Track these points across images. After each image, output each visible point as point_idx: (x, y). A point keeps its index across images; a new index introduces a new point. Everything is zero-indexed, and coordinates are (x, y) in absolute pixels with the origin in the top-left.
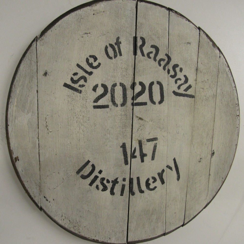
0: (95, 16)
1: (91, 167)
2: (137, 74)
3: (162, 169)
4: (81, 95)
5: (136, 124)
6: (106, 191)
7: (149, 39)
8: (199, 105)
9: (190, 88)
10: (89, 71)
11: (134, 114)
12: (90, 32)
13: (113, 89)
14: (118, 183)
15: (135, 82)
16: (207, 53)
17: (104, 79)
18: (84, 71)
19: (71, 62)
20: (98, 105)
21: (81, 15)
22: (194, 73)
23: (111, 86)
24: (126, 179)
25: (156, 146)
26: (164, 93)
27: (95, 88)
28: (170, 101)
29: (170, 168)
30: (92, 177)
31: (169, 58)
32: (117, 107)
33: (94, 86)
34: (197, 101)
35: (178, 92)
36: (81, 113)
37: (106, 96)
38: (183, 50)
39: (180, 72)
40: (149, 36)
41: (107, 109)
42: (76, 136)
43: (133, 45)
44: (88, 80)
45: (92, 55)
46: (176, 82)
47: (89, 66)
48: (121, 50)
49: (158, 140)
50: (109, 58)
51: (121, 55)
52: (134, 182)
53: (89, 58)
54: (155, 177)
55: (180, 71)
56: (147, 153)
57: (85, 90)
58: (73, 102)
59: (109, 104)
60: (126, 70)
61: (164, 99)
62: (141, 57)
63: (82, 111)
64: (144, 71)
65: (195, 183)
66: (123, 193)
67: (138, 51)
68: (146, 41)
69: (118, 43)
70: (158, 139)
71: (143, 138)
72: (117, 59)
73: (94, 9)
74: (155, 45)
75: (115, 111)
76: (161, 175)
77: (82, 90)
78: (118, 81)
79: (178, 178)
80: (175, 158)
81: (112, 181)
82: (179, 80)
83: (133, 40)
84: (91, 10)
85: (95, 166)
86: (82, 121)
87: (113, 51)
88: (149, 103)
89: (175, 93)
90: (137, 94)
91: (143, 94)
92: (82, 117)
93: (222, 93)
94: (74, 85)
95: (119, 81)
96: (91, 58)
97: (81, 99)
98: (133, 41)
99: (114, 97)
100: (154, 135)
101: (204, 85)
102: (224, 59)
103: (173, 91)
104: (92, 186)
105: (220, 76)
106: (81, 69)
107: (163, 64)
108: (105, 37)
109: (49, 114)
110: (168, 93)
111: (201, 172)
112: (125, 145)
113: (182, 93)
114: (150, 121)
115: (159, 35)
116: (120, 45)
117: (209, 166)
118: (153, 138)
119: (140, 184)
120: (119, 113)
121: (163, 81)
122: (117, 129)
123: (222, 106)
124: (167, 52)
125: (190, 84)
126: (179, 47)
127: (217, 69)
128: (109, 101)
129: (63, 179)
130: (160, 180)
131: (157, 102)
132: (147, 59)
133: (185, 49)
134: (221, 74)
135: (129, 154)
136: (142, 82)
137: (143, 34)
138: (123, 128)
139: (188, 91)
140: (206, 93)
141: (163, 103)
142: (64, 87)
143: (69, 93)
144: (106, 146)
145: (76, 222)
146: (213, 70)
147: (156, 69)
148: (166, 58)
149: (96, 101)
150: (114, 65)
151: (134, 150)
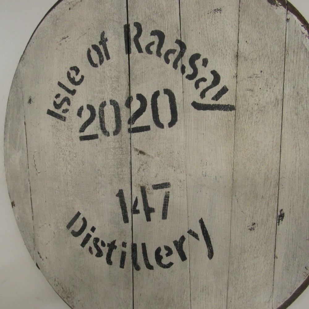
0: (71, 10)
1: (82, 221)
3: (181, 236)
4: (66, 123)
5: (135, 161)
6: (101, 257)
7: (146, 23)
8: (244, 122)
9: (225, 93)
10: (72, 89)
11: (132, 146)
12: (68, 35)
13: (102, 110)
14: (116, 249)
15: (131, 95)
16: (258, 19)
17: (90, 98)
18: (66, 90)
19: (52, 81)
20: (85, 135)
21: (56, 15)
22: (233, 65)
23: (99, 106)
24: (126, 243)
25: (168, 197)
26: (176, 107)
27: (80, 112)
28: (188, 121)
29: (195, 236)
30: (84, 235)
31: (183, 46)
32: (108, 137)
33: (79, 110)
34: (241, 116)
35: (202, 103)
36: (67, 147)
37: (94, 121)
38: (208, 26)
39: (204, 67)
40: (147, 19)
41: (96, 141)
42: (63, 179)
43: (124, 38)
44: (71, 102)
45: (72, 66)
46: (197, 86)
47: (71, 82)
48: (108, 50)
49: (171, 187)
50: (93, 66)
51: (108, 58)
52: (137, 250)
53: (70, 71)
54: (171, 247)
55: (203, 65)
56: (155, 208)
57: (69, 116)
58: (58, 133)
59: (98, 134)
60: (117, 80)
61: (178, 118)
62: (137, 55)
63: (68, 145)
64: (142, 76)
65: (244, 268)
66: (124, 263)
67: (132, 47)
68: (143, 27)
69: (103, 41)
70: (170, 185)
71: (147, 183)
72: (104, 65)
73: (69, 2)
74: (157, 29)
75: (107, 142)
76: (179, 244)
77: (67, 117)
78: (108, 98)
79: (211, 255)
80: (202, 219)
81: (108, 244)
82: (203, 82)
83: (123, 31)
84: (66, 4)
85: (87, 221)
86: (68, 158)
87: (97, 55)
88: (153, 126)
89: (196, 105)
90: (134, 114)
91: (144, 113)
92: (67, 153)
93: (298, 93)
94: (58, 111)
95: (109, 98)
96: (72, 71)
97: (66, 129)
99: (104, 122)
100: (163, 179)
101: (254, 83)
102: (299, 21)
103: (192, 102)
104: (85, 248)
105: (289, 59)
106: (63, 88)
107: (173, 58)
108: (86, 36)
109: (36, 151)
110: (185, 107)
111: (256, 250)
112: (123, 192)
113: (210, 103)
114: (157, 156)
115: (163, 11)
116: (107, 43)
117: (273, 241)
118: (162, 184)
119: (147, 254)
120: (111, 145)
121: (173, 87)
122: (111, 169)
123: (297, 121)
124: (177, 36)
125: (225, 85)
126: (199, 22)
127: (282, 46)
128: (98, 128)
129: (54, 233)
130: (178, 253)
131: (166, 124)
132: (146, 55)
133: (212, 22)
134: (292, 56)
135: (129, 207)
136: (141, 94)
137: (137, 18)
138: (118, 168)
139: (220, 99)
140: (258, 97)
141: (176, 125)
142: (48, 115)
143: (53, 122)
144: (97, 194)
145: (70, 291)
146: (272, 51)
147: (161, 69)
148: (177, 47)
149: (83, 129)
150: (101, 75)
151: (135, 201)
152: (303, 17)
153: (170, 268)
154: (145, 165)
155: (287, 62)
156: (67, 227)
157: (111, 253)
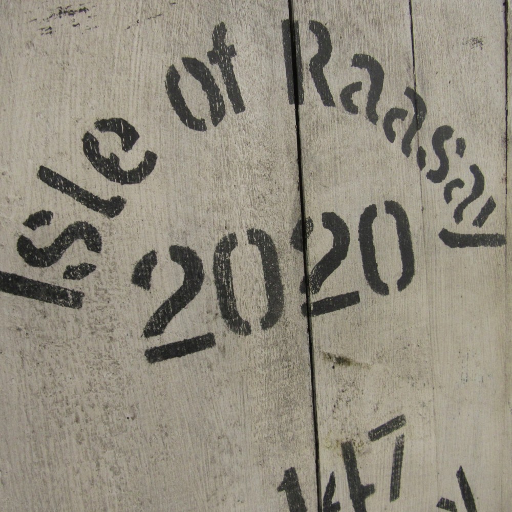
2: (310, 184)
4: (82, 312)
5: (326, 385)
7: (342, 30)
9: (491, 212)
10: (106, 197)
11: (315, 350)
12: (87, 6)
13: (222, 262)
15: (307, 216)
17: (180, 225)
18: (79, 200)
19: (8, 163)
20: (166, 343)
23: (214, 248)
25: (403, 447)
26: (412, 243)
27: (142, 271)
28: (434, 272)
29: (450, 506)
31: (419, 105)
32: (247, 337)
33: (140, 263)
35: (457, 232)
36: (93, 395)
37: (197, 297)
38: (463, 71)
39: (459, 156)
40: (344, 20)
41: (208, 354)
42: (85, 502)
43: (283, 58)
44: (104, 239)
45: (107, 117)
46: (448, 196)
47: (100, 171)
48: (239, 84)
49: (407, 423)
50: (191, 126)
51: (239, 106)
53: (96, 133)
55: (458, 152)
56: (374, 483)
57: (97, 289)
58: (46, 352)
59: (212, 331)
60: (267, 173)
61: (416, 268)
62: (319, 109)
63: (98, 387)
64: (336, 166)
68: (333, 37)
69: (221, 52)
70: (405, 420)
71: (355, 431)
72: (226, 125)
74: (367, 53)
75: (243, 351)
77: (86, 291)
78: (241, 223)
82: (457, 188)
83: (281, 38)
86: (102, 429)
88: (366, 292)
89: (450, 239)
90: (318, 265)
91: (343, 262)
92: (99, 411)
94: (41, 275)
95: (244, 225)
96: (106, 133)
97: (86, 333)
98: (284, 40)
99: (232, 295)
100: (391, 410)
103: (441, 230)
107: (401, 129)
108: (162, 26)
110: (426, 243)
112: (296, 474)
113: (470, 233)
114: (376, 361)
115: (378, 11)
116: (233, 62)
118: (388, 423)
120: (258, 356)
121: (404, 197)
122: (259, 423)
124: (409, 80)
125: (491, 196)
126: (448, 57)
128: (214, 315)
131: (392, 285)
132: (344, 114)
136: (333, 213)
137: (318, 10)
138: (279, 415)
139: (485, 223)
141: (412, 283)
143: (17, 314)
144: (221, 506)
147: (378, 153)
148: (408, 106)
149: (157, 325)
150: (216, 156)
151: (329, 485)
154: (350, 390)
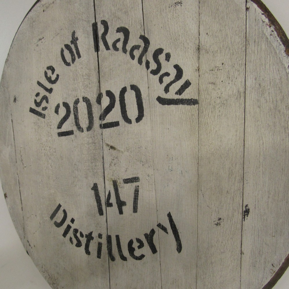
0: (45, 12)
1: (63, 213)
2: (102, 80)
3: (151, 229)
4: (45, 120)
5: (107, 156)
6: (80, 247)
7: (112, 20)
8: (207, 116)
9: (188, 87)
10: (49, 88)
12: (44, 37)
13: (76, 107)
14: (93, 240)
15: (101, 92)
16: (218, 10)
17: (65, 96)
18: (44, 89)
19: (33, 81)
20: (62, 131)
21: (33, 17)
23: (73, 103)
24: (102, 235)
25: (138, 191)
26: (143, 103)
27: (57, 109)
28: (154, 116)
29: (164, 229)
30: (65, 226)
31: (146, 41)
32: (82, 133)
33: (56, 107)
34: (204, 110)
35: (166, 97)
36: (47, 143)
37: (69, 118)
38: (169, 20)
39: (167, 61)
40: (113, 16)
41: (72, 136)
42: (46, 173)
43: (92, 37)
44: (49, 100)
45: (49, 66)
46: (161, 81)
47: (48, 81)
48: (79, 49)
49: (140, 181)
50: (67, 65)
51: (79, 56)
52: (112, 241)
53: (47, 71)
54: (142, 240)
55: (166, 59)
56: (126, 201)
57: (48, 114)
58: (39, 130)
59: (73, 130)
60: (88, 77)
61: (145, 113)
62: (104, 52)
63: (48, 141)
64: (111, 72)
65: (212, 263)
66: (100, 254)
67: (100, 45)
68: (109, 24)
69: (74, 40)
70: (139, 179)
71: (118, 178)
72: (76, 63)
73: (43, 4)
74: (122, 26)
75: (81, 138)
76: (150, 237)
77: (46, 114)
78: (80, 95)
79: (179, 248)
80: (170, 213)
81: (86, 235)
82: (166, 77)
83: (92, 30)
84: (40, 6)
85: (67, 212)
86: (49, 153)
87: (70, 54)
88: (122, 122)
89: (160, 100)
90: (104, 110)
91: (113, 109)
92: (48, 148)
93: (260, 85)
94: (38, 109)
96: (49, 70)
97: (46, 125)
99: (78, 118)
100: (133, 173)
101: (215, 76)
102: (259, 9)
103: (157, 97)
104: (66, 238)
105: (250, 50)
106: (42, 87)
107: (138, 53)
108: (59, 36)
109: (22, 146)
110: (150, 103)
111: (222, 245)
112: (97, 186)
113: (174, 98)
114: (126, 151)
115: (127, 7)
116: (77, 42)
117: (240, 236)
118: (132, 178)
119: (120, 246)
120: (85, 140)
121: (139, 83)
122: (86, 164)
123: (260, 113)
124: (141, 32)
125: (188, 79)
126: (161, 16)
127: (242, 37)
128: (73, 124)
129: (40, 223)
130: (149, 245)
131: (133, 120)
132: (114, 52)
133: (173, 16)
134: (253, 46)
135: (103, 200)
136: (109, 90)
137: (104, 16)
138: (92, 163)
139: (183, 93)
140: (220, 90)
141: (142, 120)
142: (31, 113)
143: (34, 119)
144: (75, 187)
145: (55, 278)
146: (233, 42)
147: (127, 65)
148: (141, 43)
149: (60, 126)
150: (73, 74)
151: (108, 194)
152: (264, 5)
153: (142, 260)
154: (116, 160)
155: (248, 52)
156: (50, 218)
157: (89, 243)
